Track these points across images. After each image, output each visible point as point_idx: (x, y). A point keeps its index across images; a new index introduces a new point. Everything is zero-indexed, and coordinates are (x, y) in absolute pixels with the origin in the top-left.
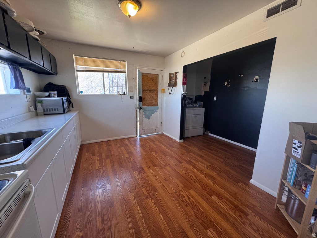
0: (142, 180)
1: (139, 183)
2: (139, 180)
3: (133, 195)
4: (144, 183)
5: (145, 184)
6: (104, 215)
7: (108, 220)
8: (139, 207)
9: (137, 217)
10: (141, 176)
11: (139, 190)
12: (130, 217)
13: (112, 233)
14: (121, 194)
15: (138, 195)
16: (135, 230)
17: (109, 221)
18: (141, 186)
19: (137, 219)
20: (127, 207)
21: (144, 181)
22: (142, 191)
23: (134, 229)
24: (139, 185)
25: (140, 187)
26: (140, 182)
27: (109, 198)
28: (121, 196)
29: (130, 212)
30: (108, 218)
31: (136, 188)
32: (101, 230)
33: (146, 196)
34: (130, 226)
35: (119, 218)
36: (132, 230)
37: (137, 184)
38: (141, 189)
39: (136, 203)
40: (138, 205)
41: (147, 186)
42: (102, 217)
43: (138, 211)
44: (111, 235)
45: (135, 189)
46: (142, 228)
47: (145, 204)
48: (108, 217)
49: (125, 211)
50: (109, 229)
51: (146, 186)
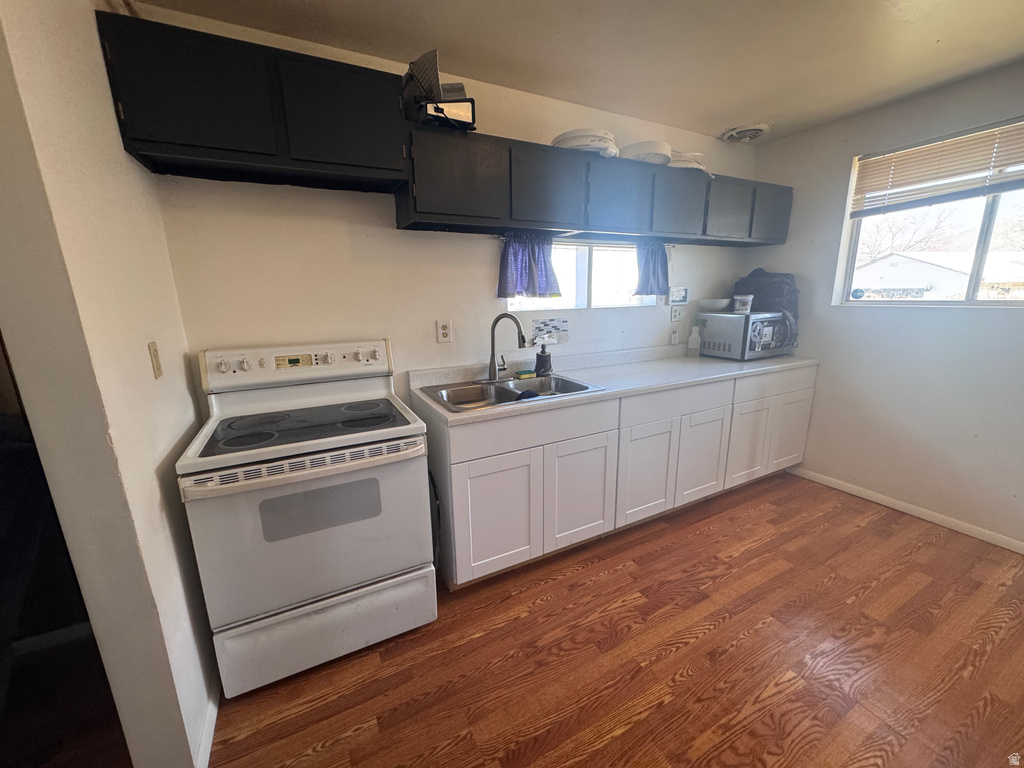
0: (768, 720)
1: (739, 711)
2: (758, 706)
3: (667, 699)
4: (753, 734)
5: (745, 738)
6: (573, 640)
7: (562, 653)
8: (623, 734)
9: (586, 734)
10: (784, 708)
11: (698, 717)
12: (582, 708)
13: (532, 672)
14: (653, 658)
15: (672, 716)
16: (545, 734)
17: (558, 655)
18: (724, 720)
19: (578, 735)
20: (612, 689)
21: (760, 729)
22: (702, 732)
23: (548, 732)
24: (727, 711)
25: (716, 718)
26: (745, 712)
27: (625, 630)
28: (645, 660)
29: (597, 704)
30: (565, 650)
31: (706, 703)
32: (536, 647)
33: (685, 752)
34: (554, 718)
35: (571, 678)
36: (545, 726)
37: (724, 699)
38: (706, 726)
39: (635, 719)
40: (629, 726)
41: (742, 750)
42: (565, 637)
43: (610, 732)
44: (527, 675)
45: (699, 700)
46: (554, 759)
47: (645, 755)
48: (568, 650)
49: (596, 689)
50: (540, 664)
51: (738, 744)
